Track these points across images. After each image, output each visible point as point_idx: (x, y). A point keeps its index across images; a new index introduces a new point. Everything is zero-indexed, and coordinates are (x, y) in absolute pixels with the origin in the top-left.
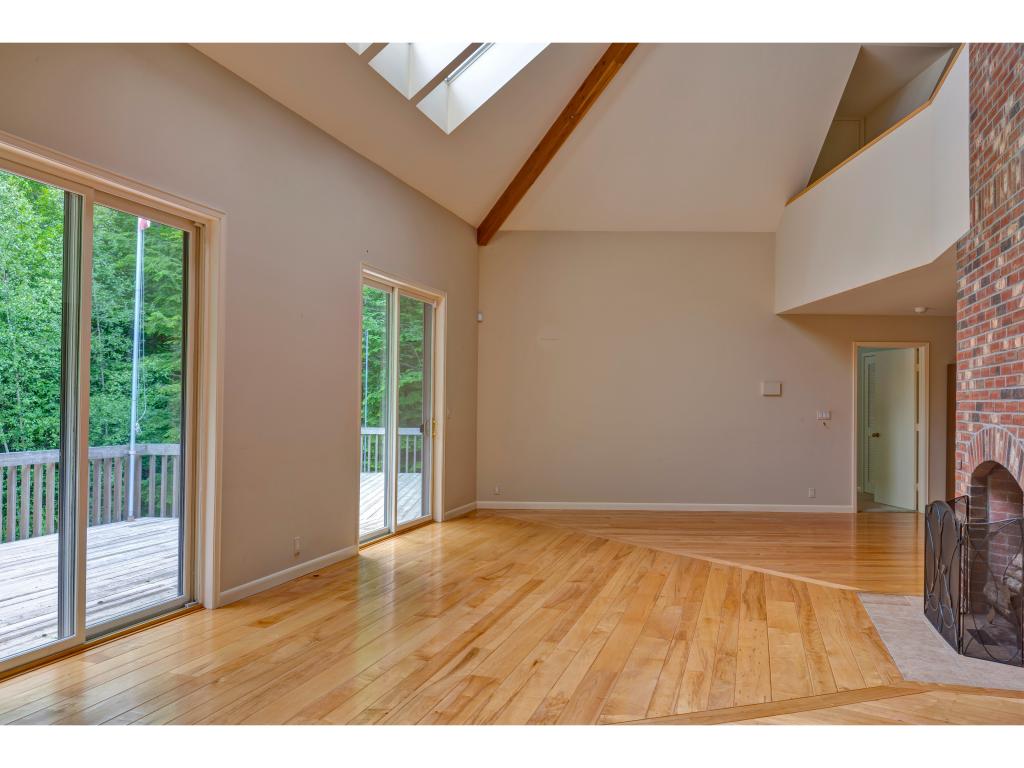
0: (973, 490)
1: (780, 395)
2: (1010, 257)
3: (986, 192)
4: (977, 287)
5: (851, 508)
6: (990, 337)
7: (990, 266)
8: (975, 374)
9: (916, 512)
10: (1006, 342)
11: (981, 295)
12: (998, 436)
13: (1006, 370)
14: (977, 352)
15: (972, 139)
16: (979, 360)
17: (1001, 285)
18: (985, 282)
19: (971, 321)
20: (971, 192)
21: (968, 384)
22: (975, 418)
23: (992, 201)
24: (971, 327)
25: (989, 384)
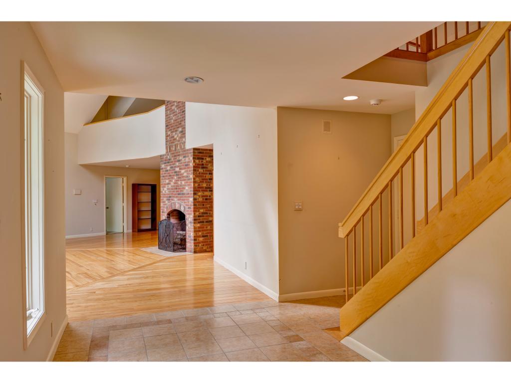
0: (168, 217)
1: (80, 194)
2: (180, 164)
3: (172, 146)
4: (168, 168)
5: (105, 233)
6: (174, 181)
7: (174, 164)
8: (168, 189)
9: (123, 233)
10: (179, 182)
11: (170, 170)
12: (177, 204)
13: (179, 189)
14: (168, 184)
15: (166, 131)
16: (170, 186)
17: (177, 169)
18: (171, 167)
19: (166, 176)
20: (166, 144)
21: (165, 191)
22: (169, 200)
23: (174, 149)
24: (167, 178)
25: (173, 192)
